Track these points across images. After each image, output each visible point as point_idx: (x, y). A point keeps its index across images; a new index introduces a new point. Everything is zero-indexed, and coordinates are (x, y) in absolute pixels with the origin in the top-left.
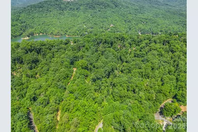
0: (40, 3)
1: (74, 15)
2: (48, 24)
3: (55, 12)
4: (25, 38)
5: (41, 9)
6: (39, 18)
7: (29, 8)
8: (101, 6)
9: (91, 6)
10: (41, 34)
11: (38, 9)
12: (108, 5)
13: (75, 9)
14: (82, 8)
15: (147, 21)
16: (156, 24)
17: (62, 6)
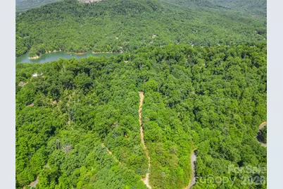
0: (46, 6)
1: (98, 23)
2: (64, 36)
3: (69, 18)
4: (35, 58)
5: (48, 15)
6: (48, 28)
7: (30, 13)
8: (135, 10)
9: (120, 10)
10: (55, 51)
11: (43, 15)
12: (144, 8)
13: (98, 14)
14: (107, 12)
15: (200, 29)
16: (211, 33)
17: (78, 10)
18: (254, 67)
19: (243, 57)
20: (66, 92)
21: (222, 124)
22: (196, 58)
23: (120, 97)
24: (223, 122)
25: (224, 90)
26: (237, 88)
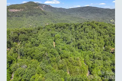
1: (20, 20)
8: (37, 14)
9: (30, 14)
13: (20, 16)
15: (65, 21)
18: (93, 29)
19: (88, 26)
20: (15, 43)
21: (90, 48)
22: (71, 27)
23: (45, 42)
24: (91, 47)
25: (86, 36)
26: (91, 35)
